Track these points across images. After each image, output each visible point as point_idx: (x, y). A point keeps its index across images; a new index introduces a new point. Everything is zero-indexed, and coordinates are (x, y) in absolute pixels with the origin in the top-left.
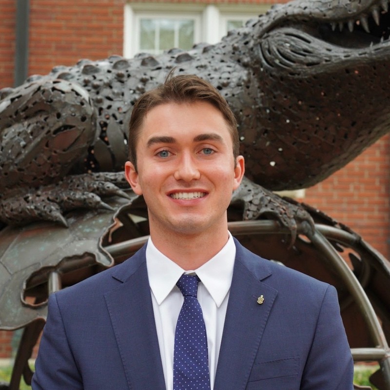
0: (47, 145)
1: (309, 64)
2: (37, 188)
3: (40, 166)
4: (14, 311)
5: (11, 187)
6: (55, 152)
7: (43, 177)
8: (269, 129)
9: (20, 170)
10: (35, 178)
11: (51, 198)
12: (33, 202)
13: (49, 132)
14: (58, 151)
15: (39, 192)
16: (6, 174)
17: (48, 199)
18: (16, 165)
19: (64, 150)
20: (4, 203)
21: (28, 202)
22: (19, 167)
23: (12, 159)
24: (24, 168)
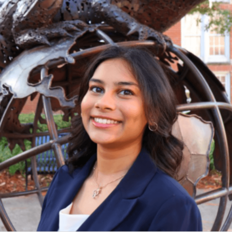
0: (39, 6)
2: (36, 29)
3: (36, 17)
5: (23, 29)
6: (44, 10)
7: (38, 23)
8: (145, 3)
9: (27, 20)
10: (34, 24)
11: (42, 33)
12: (33, 36)
15: (37, 31)
16: (20, 23)
18: (25, 17)
19: (48, 8)
20: (20, 37)
21: (31, 36)
23: (22, 15)
24: (28, 18)
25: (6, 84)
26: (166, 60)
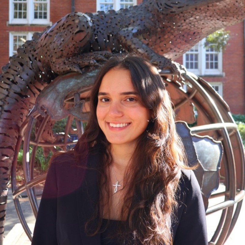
0: (73, 39)
1: (179, 8)
3: (70, 48)
4: (59, 111)
5: (58, 58)
6: (76, 42)
7: (71, 53)
9: (62, 50)
10: (68, 54)
12: (67, 64)
13: (73, 33)
14: (77, 42)
15: (70, 60)
16: (56, 53)
17: (74, 63)
19: (80, 41)
21: (65, 64)
22: (61, 49)
23: (58, 46)
24: (63, 49)
25: (43, 105)
26: (177, 82)
